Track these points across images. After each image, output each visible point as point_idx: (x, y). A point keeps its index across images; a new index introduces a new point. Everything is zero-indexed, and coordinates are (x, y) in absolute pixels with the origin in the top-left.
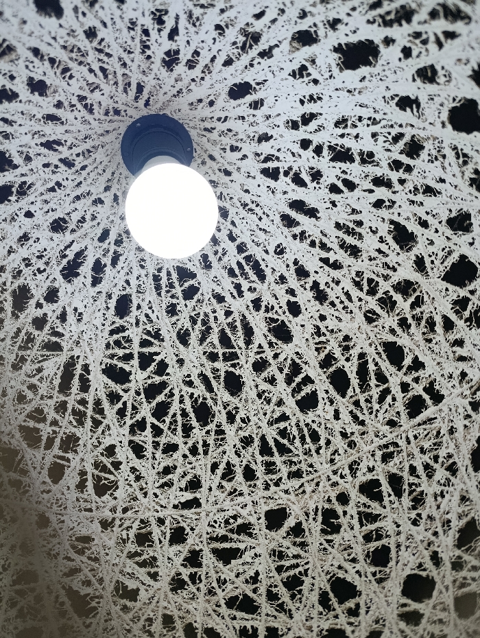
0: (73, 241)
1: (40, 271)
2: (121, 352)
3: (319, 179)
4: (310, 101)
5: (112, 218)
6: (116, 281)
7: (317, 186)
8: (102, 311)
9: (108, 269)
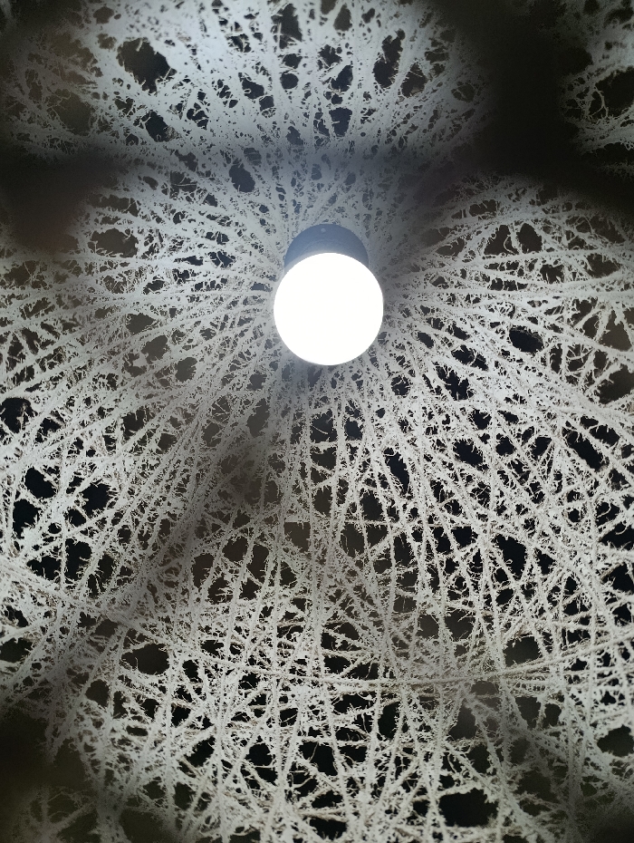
0: (424, 376)
1: (447, 421)
2: (589, 366)
3: (333, 49)
4: (228, 95)
5: (404, 326)
6: (487, 340)
7: (345, 50)
8: (522, 370)
9: (469, 345)
